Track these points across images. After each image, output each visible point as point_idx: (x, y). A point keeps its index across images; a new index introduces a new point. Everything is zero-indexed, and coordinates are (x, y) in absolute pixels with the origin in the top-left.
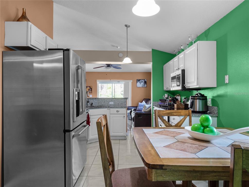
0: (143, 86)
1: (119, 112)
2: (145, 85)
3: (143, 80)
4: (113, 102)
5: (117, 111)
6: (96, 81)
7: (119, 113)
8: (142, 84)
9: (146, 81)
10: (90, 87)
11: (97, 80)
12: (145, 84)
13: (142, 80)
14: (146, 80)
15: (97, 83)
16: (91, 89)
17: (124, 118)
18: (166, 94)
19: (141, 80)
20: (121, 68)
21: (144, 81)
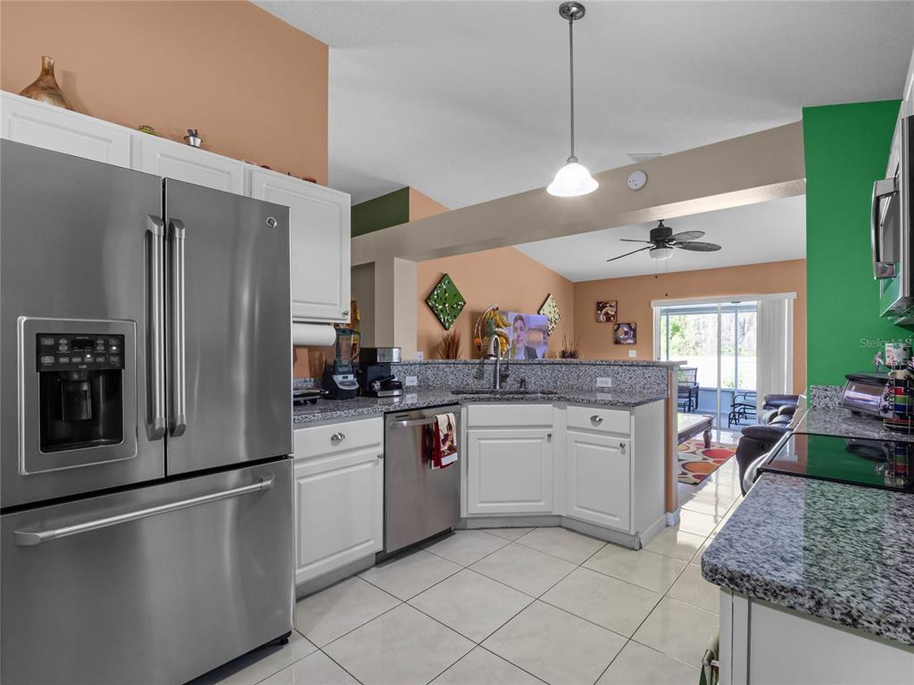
1: (603, 423)
4: (609, 380)
5: (594, 418)
7: (601, 427)
10: (629, 325)
11: (652, 303)
15: (652, 310)
17: (623, 453)
18: (889, 347)
20: (720, 248)
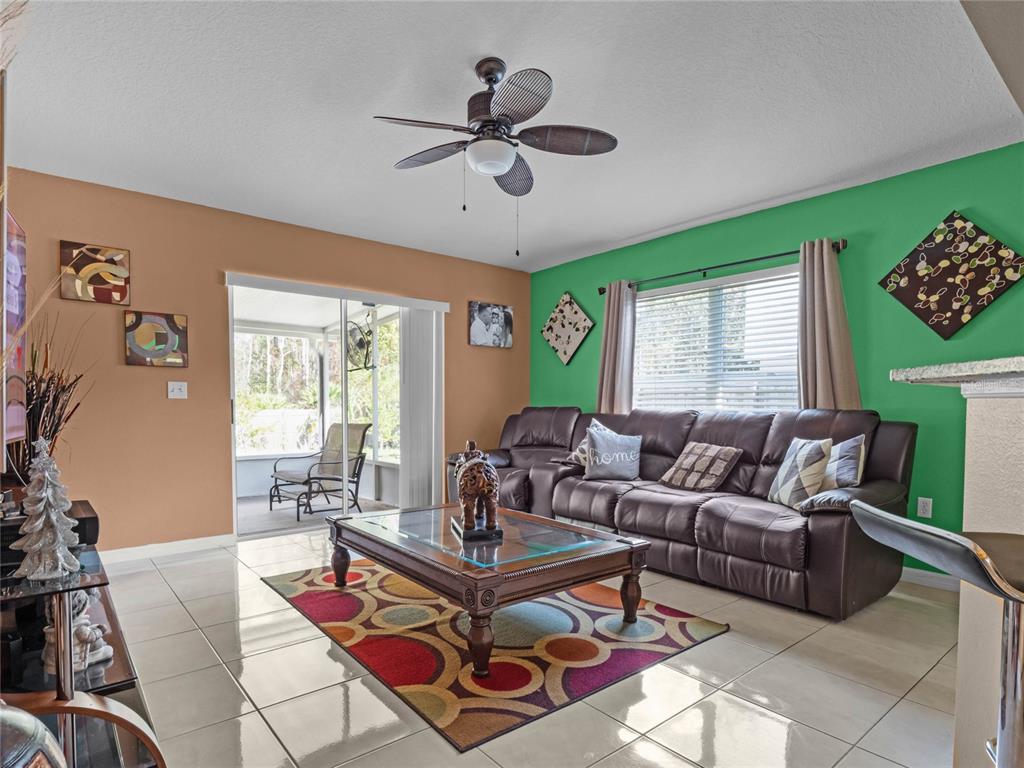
0: (497, 342)
2: (506, 338)
3: (497, 306)
6: (223, 283)
8: (496, 328)
9: (512, 313)
12: (508, 330)
13: (496, 310)
14: (513, 310)
16: (183, 333)
19: (489, 309)
21: (502, 315)
